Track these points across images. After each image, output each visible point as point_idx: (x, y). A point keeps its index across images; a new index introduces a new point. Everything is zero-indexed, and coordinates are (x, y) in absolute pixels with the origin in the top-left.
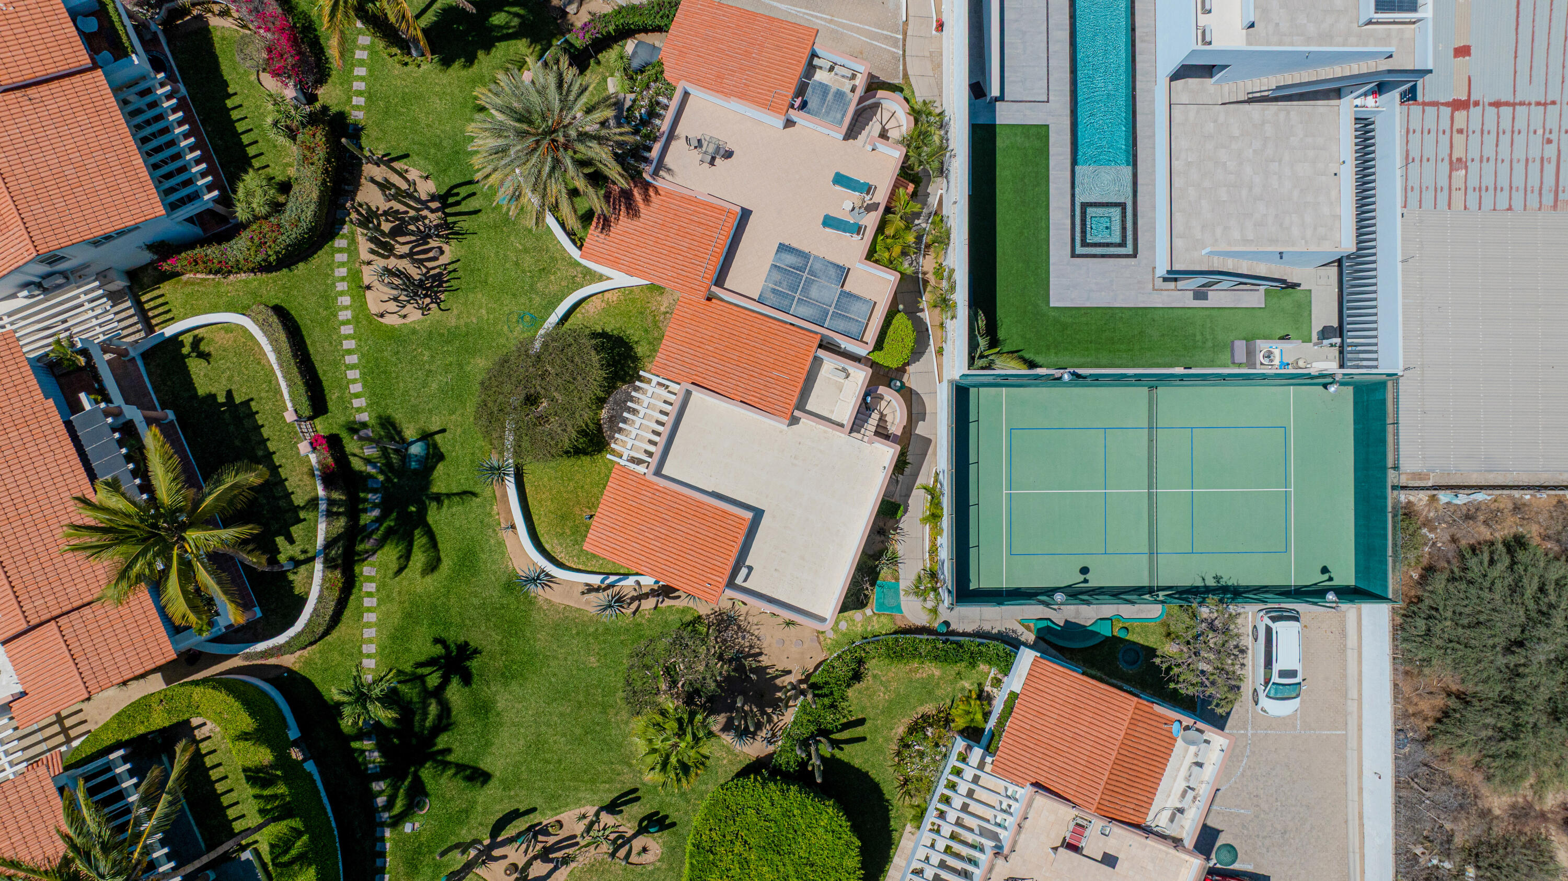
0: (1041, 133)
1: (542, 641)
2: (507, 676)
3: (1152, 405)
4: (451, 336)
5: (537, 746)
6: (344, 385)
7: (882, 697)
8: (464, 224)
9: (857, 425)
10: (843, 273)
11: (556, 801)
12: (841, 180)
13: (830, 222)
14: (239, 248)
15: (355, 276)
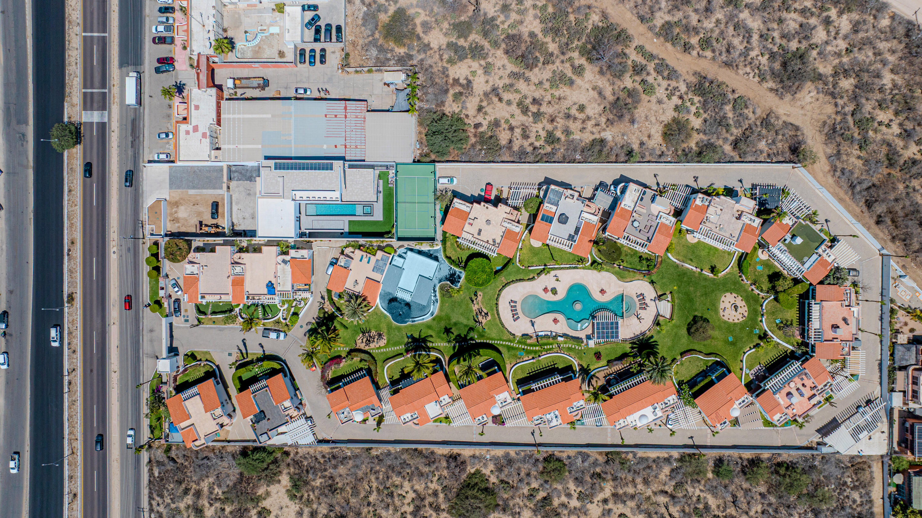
0: (350, 222)
1: (443, 314)
2: (449, 319)
3: (401, 202)
4: (388, 331)
5: (462, 314)
6: (397, 350)
7: (453, 252)
8: (368, 329)
9: (405, 258)
10: (377, 260)
11: (471, 311)
12: (361, 260)
13: (368, 262)
14: (373, 368)
15: (378, 348)
